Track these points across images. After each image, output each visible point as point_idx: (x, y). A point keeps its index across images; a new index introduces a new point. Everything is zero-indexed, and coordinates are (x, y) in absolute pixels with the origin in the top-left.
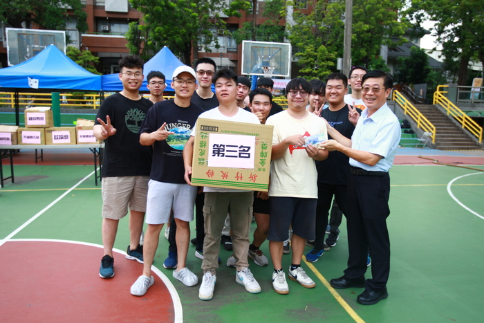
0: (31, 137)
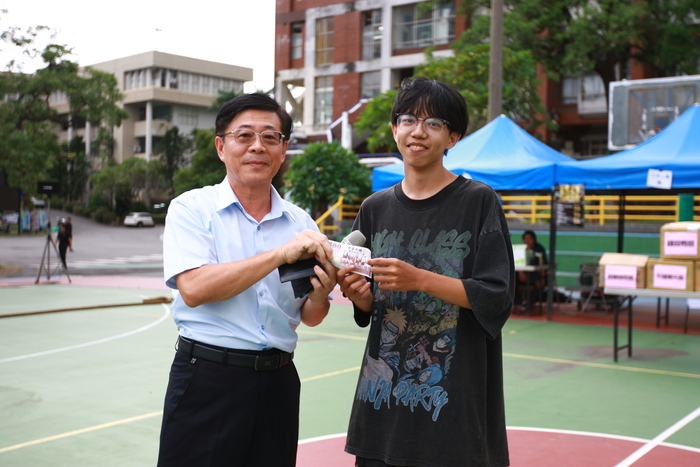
0: (670, 277)
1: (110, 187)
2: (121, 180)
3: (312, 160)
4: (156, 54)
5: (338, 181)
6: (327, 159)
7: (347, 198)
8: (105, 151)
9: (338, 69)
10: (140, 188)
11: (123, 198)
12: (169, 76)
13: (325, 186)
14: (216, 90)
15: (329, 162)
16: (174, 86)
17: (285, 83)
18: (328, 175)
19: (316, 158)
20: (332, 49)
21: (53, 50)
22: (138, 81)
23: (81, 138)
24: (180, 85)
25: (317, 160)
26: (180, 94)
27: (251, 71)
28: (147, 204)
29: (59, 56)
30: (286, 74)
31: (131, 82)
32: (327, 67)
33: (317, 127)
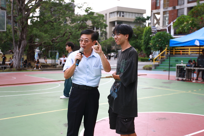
1: (105, 46)
2: (108, 44)
3: (158, 37)
4: (118, 7)
5: (166, 43)
6: (162, 37)
7: (168, 48)
8: (104, 35)
9: (170, 9)
10: (113, 46)
11: (109, 49)
12: (121, 13)
13: (161, 44)
14: (135, 16)
15: (163, 38)
16: (123, 16)
17: (154, 14)
18: (162, 41)
19: (159, 36)
20: (169, 2)
21: (88, 9)
22: (113, 15)
23: (98, 32)
24: (125, 16)
25: (159, 37)
26: (125, 18)
27: (145, 10)
28: (116, 50)
29: (89, 11)
30: (155, 11)
31: (111, 16)
32: (167, 8)
33: (164, 27)
